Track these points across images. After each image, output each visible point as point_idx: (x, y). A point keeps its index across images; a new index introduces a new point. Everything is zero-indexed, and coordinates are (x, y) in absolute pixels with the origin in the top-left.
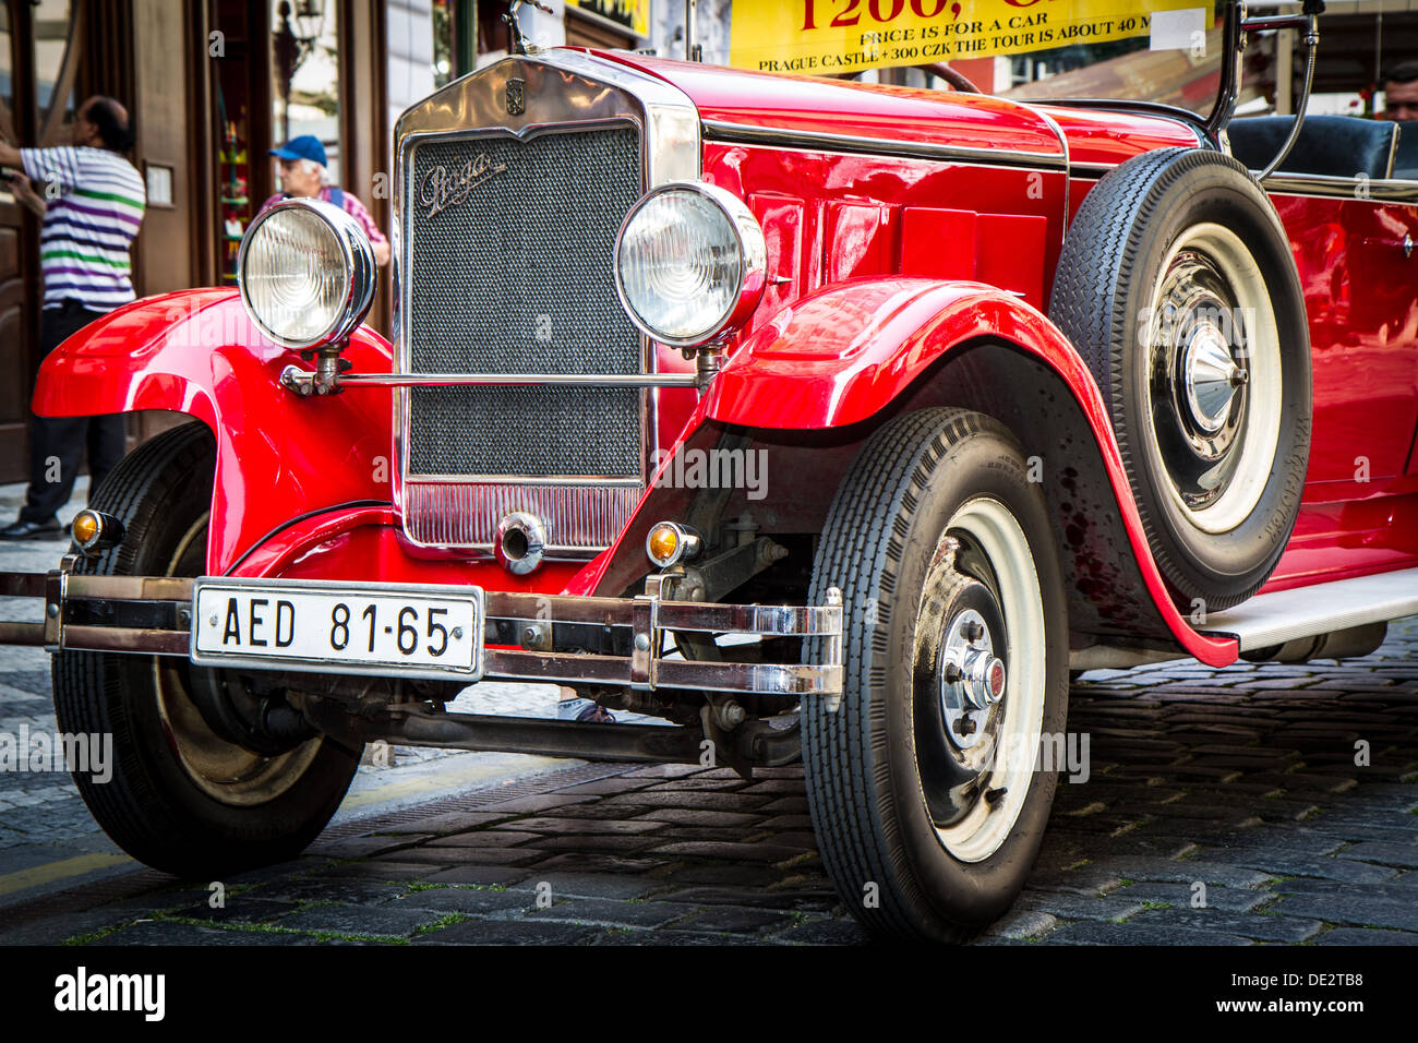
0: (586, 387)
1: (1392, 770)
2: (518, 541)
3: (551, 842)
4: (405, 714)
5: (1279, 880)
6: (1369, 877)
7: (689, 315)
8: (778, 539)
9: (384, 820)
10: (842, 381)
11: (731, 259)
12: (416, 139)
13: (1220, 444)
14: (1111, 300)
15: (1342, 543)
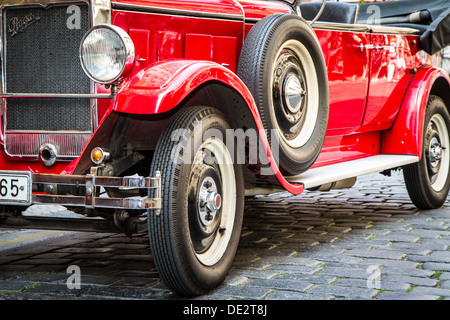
0: (71, 98)
1: (363, 225)
2: (47, 154)
3: (75, 256)
4: (7, 217)
5: (323, 263)
6: (353, 261)
7: (107, 73)
8: (141, 152)
9: (15, 250)
10: (161, 97)
11: (121, 52)
12: (6, 7)
13: (297, 117)
14: (258, 67)
15: (342, 149)
